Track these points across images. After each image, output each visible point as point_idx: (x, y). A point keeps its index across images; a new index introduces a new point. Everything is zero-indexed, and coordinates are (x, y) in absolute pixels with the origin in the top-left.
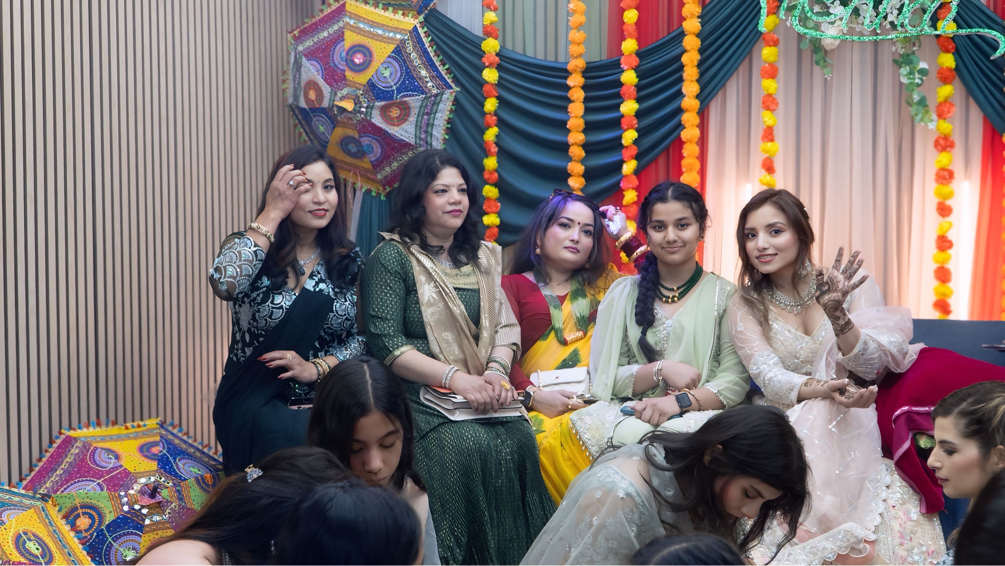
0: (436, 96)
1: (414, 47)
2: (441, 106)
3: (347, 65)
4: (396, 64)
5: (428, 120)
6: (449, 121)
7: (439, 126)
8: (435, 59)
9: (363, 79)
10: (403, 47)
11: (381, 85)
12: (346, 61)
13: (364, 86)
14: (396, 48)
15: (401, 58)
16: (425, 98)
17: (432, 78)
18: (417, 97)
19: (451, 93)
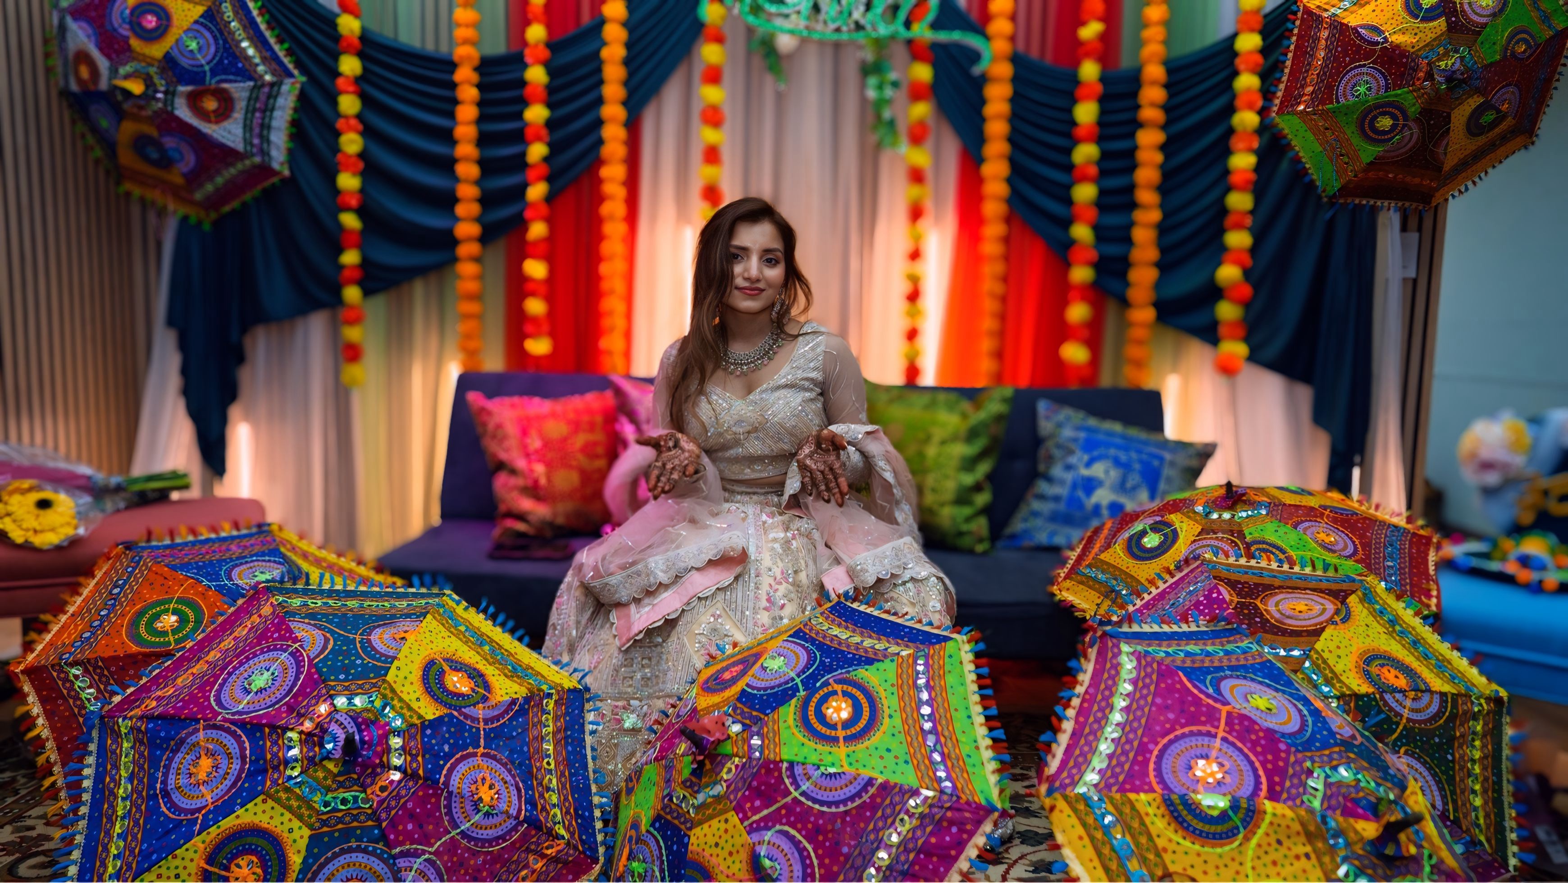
0: (272, 85)
1: (236, 13)
2: (280, 101)
3: (132, 29)
4: (207, 34)
5: (263, 118)
6: (294, 123)
7: (279, 129)
8: (268, 34)
9: (157, 51)
10: (218, 12)
11: (184, 62)
12: (131, 23)
13: (160, 61)
14: (206, 12)
15: (215, 26)
16: (254, 87)
17: (264, 60)
18: (242, 85)
19: (293, 84)
